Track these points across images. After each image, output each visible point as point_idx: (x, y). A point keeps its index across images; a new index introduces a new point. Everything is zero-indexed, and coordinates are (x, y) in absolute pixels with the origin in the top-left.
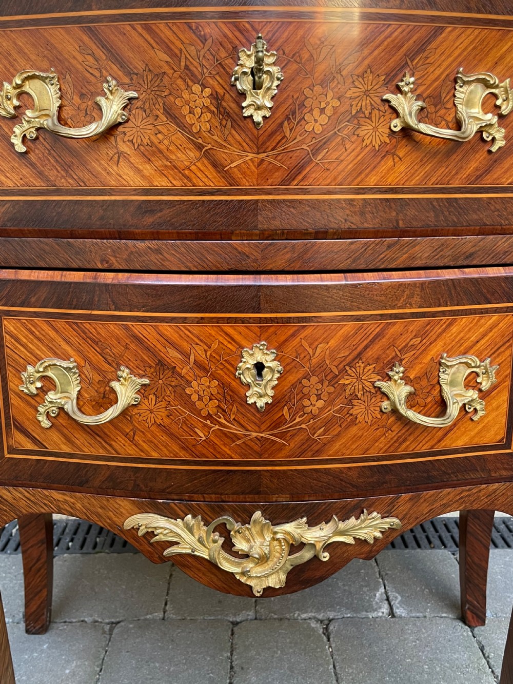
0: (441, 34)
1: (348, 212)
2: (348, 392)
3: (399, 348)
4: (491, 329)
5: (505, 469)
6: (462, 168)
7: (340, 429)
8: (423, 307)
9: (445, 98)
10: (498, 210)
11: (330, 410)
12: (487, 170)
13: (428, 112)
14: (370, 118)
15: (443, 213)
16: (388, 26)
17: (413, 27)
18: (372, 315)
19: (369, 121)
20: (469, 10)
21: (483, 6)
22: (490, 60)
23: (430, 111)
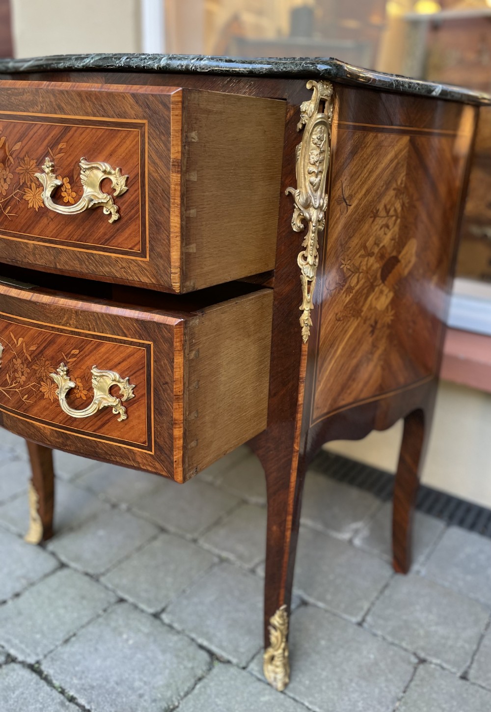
0: (69, 132)
1: (26, 251)
2: (38, 375)
3: (66, 354)
4: (129, 357)
5: (150, 466)
6: (93, 231)
7: (36, 399)
8: (78, 328)
9: (77, 178)
10: (124, 268)
11: (29, 384)
12: (113, 236)
13: (66, 188)
14: (31, 188)
15: (85, 263)
16: (35, 126)
17: (40, 125)
18: (46, 326)
19: (30, 190)
20: (87, 114)
21: (97, 111)
22: (106, 152)
23: (67, 187)
